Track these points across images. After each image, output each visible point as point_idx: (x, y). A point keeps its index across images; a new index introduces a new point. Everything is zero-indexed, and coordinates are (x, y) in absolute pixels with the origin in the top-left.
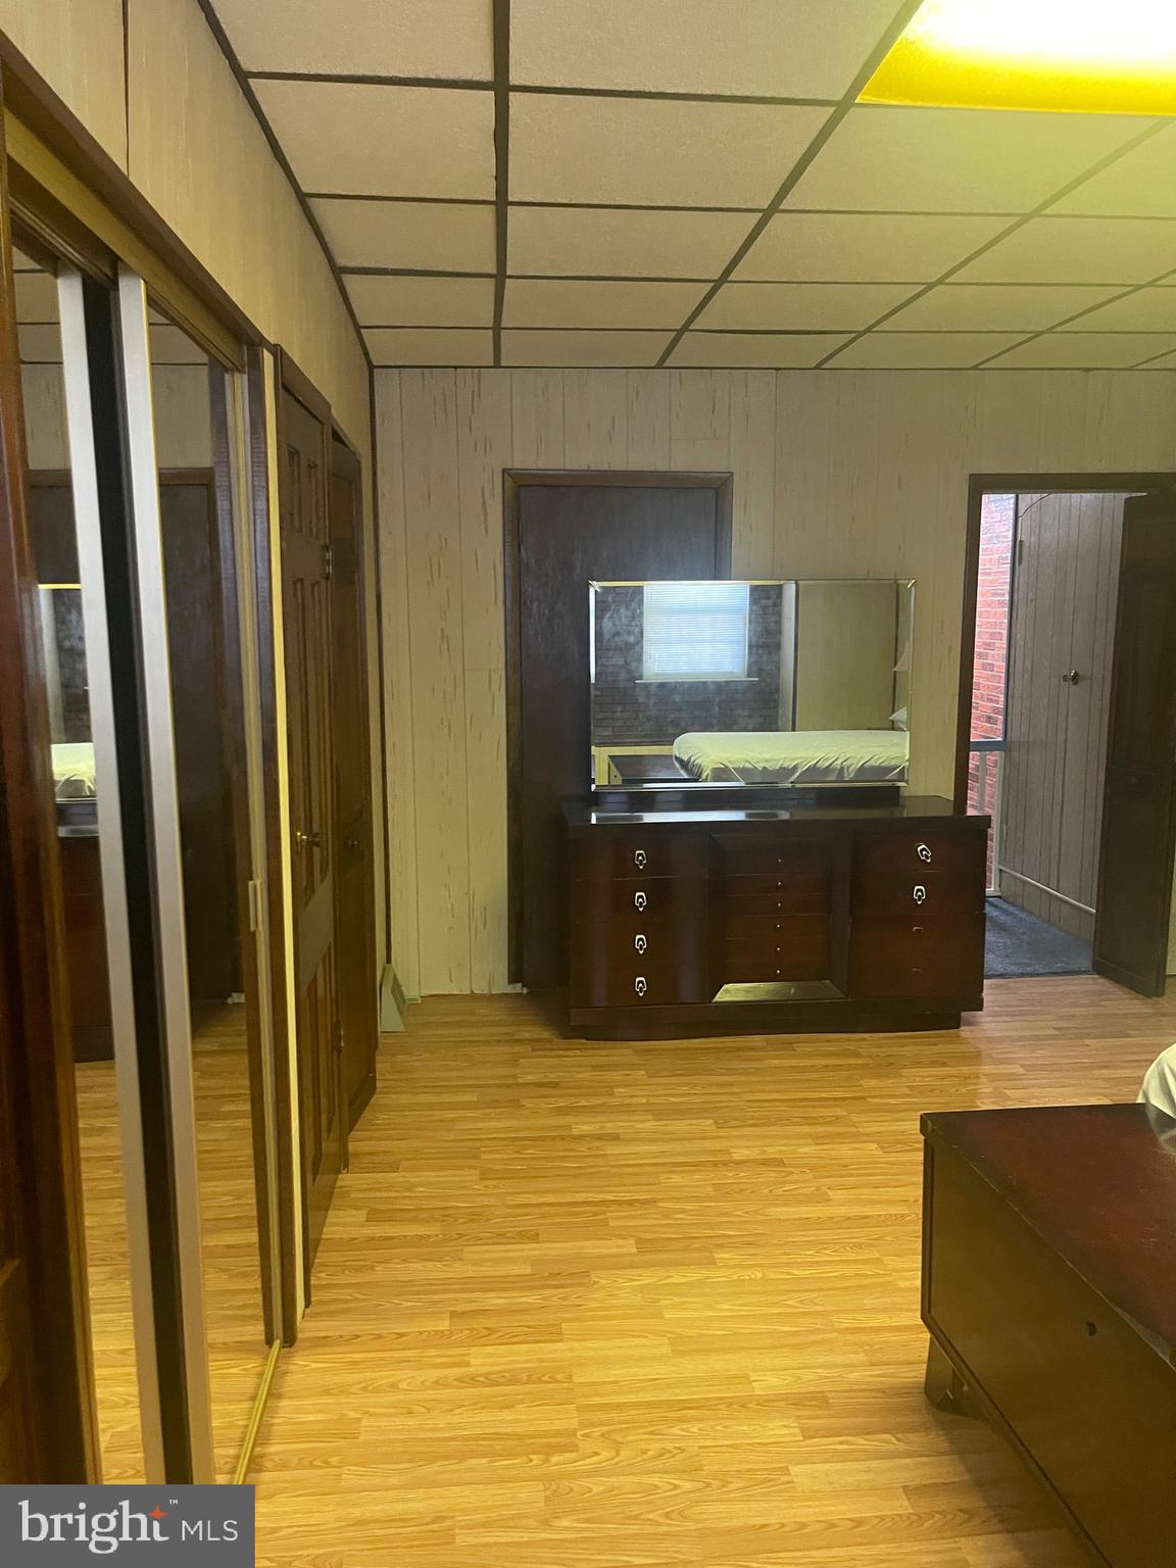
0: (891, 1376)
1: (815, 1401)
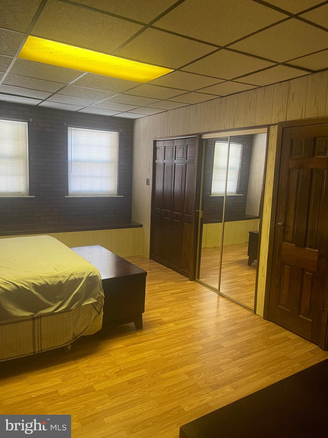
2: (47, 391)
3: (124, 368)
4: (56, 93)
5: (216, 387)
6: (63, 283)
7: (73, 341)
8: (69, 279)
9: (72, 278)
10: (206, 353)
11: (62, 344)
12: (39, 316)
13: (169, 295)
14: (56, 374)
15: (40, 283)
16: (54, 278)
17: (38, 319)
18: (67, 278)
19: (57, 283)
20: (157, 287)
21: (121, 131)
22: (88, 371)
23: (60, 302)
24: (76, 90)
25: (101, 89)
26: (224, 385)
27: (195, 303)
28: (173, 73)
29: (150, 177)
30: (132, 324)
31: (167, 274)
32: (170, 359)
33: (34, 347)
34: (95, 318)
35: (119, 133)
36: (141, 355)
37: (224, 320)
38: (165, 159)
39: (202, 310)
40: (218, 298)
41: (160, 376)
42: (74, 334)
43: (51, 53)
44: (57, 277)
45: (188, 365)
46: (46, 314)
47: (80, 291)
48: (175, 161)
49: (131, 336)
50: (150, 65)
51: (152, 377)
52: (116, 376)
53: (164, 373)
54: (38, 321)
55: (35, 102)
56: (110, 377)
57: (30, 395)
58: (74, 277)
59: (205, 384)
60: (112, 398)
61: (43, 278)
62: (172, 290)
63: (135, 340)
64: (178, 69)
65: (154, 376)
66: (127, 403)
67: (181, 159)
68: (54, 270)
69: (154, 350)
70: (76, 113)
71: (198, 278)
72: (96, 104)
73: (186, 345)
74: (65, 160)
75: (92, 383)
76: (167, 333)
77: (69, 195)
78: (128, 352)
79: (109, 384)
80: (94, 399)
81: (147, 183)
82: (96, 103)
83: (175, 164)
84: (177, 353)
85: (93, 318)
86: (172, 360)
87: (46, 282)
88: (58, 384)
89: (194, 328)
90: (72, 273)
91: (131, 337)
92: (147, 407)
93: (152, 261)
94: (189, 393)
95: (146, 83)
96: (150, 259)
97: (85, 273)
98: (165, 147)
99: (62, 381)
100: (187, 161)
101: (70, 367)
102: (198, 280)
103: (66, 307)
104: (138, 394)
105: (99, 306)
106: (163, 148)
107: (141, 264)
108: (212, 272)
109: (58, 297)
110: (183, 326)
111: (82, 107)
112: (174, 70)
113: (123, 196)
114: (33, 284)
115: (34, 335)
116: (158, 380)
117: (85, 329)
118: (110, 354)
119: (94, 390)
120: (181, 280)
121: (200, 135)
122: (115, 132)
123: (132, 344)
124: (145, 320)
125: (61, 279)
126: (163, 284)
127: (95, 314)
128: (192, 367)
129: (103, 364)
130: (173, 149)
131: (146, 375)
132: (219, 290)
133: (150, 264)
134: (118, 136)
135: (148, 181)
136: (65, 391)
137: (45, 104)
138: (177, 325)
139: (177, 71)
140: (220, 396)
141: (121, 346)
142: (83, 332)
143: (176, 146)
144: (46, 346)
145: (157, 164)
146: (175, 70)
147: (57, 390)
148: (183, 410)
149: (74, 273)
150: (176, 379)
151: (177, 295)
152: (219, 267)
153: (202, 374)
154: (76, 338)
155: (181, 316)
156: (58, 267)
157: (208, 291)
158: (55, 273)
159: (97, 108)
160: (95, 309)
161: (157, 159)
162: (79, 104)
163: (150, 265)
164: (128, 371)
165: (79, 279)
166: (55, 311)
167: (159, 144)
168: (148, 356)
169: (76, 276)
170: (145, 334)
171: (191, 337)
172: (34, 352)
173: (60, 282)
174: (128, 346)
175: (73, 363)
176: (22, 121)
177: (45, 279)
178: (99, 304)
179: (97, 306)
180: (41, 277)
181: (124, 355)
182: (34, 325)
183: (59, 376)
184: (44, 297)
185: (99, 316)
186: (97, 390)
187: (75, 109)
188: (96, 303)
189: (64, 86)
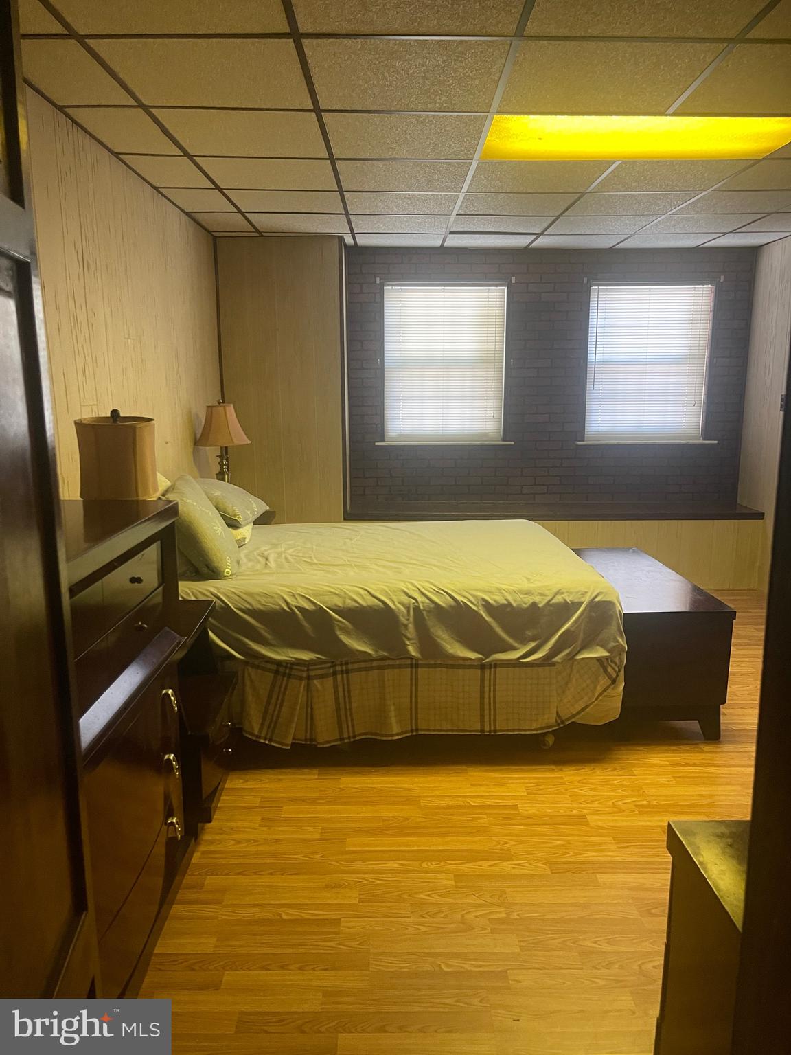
2: (498, 803)
4: (561, 215)
6: (542, 607)
7: (554, 729)
8: (553, 601)
9: (559, 599)
12: (493, 663)
14: (517, 778)
15: (495, 601)
16: (522, 594)
17: (490, 668)
18: (548, 598)
19: (529, 604)
21: (722, 281)
22: (582, 790)
23: (533, 644)
24: (603, 202)
25: (657, 189)
30: (694, 725)
33: (482, 721)
34: (605, 690)
35: (714, 287)
36: (703, 790)
42: (560, 713)
43: (540, 139)
44: (528, 593)
46: (506, 663)
47: (574, 629)
49: (688, 748)
52: (637, 812)
54: (490, 673)
55: (522, 241)
56: (623, 811)
57: (468, 800)
58: (563, 597)
60: (619, 845)
61: (503, 592)
63: (695, 757)
66: (653, 863)
68: (525, 580)
70: (612, 250)
72: (656, 225)
74: (582, 362)
75: (585, 811)
77: (586, 439)
78: (674, 777)
79: (620, 821)
80: (586, 838)
81: (782, 406)
82: (654, 223)
85: (599, 689)
87: (507, 600)
90: (558, 590)
91: (688, 750)
97: (586, 592)
101: (547, 775)
103: (544, 656)
105: (613, 665)
109: (529, 633)
111: (622, 236)
113: (716, 442)
114: (484, 600)
115: (482, 698)
117: (583, 709)
118: (632, 771)
119: (587, 824)
122: (705, 286)
123: (687, 765)
125: (537, 599)
127: (604, 681)
129: (614, 785)
134: (713, 295)
135: (783, 400)
136: (531, 810)
137: (542, 242)
141: (662, 763)
142: (578, 713)
144: (504, 725)
147: (517, 805)
149: (565, 591)
154: (563, 722)
156: (534, 575)
158: (526, 585)
159: (657, 232)
160: (605, 671)
162: (616, 232)
164: (668, 809)
165: (573, 603)
166: (524, 658)
168: (719, 795)
169: (568, 596)
170: (722, 752)
172: (482, 731)
173: (534, 604)
174: (678, 765)
175: (554, 770)
176: (496, 286)
177: (506, 594)
178: (616, 664)
179: (611, 666)
180: (499, 589)
181: (663, 780)
182: (482, 680)
183: (524, 783)
184: (503, 628)
185: (613, 689)
186: (592, 824)
187: (607, 243)
188: (607, 659)
189: (576, 198)
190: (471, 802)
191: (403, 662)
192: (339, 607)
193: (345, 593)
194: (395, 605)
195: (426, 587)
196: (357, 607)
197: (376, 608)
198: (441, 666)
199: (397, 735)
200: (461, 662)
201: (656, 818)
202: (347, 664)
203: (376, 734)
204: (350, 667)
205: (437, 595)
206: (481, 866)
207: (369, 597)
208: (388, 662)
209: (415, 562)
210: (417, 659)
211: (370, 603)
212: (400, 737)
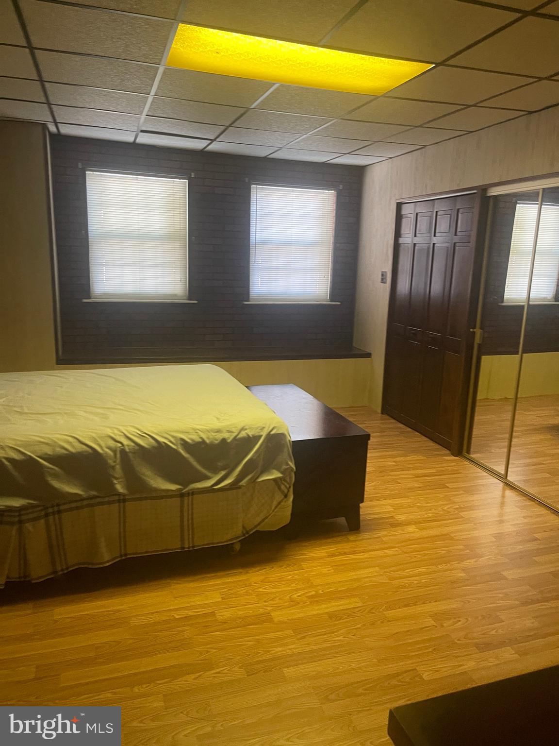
0: (374, 534)
1: (395, 525)
2: (198, 612)
3: (322, 591)
4: (230, 126)
5: (486, 646)
6: (230, 442)
7: (242, 538)
8: (238, 437)
9: (243, 434)
10: (472, 585)
11: (225, 540)
12: (191, 492)
13: (411, 478)
15: (193, 440)
16: (214, 432)
17: (189, 496)
18: (235, 434)
19: (219, 441)
20: (390, 463)
21: (341, 188)
22: (265, 589)
23: (223, 473)
24: (262, 118)
25: (303, 113)
26: (502, 644)
27: (458, 495)
28: (433, 71)
29: (388, 269)
30: (342, 520)
31: (412, 441)
32: (404, 587)
33: (182, 540)
34: (279, 503)
35: (336, 193)
36: (352, 575)
37: (510, 530)
38: (415, 236)
39: (471, 508)
40: (504, 490)
41: (385, 612)
42: (245, 525)
43: (218, 53)
44: (219, 431)
45: (436, 601)
46: (202, 490)
47: (255, 458)
48: (435, 240)
49: (339, 539)
50: (389, 59)
51: (370, 612)
52: (309, 603)
53: (391, 610)
54: (189, 500)
55: (199, 145)
56: (299, 603)
57: (172, 613)
58: (246, 433)
59: (465, 638)
60: (299, 637)
61: (198, 431)
62: (416, 468)
63: (345, 546)
64: (442, 63)
65: (373, 611)
66: (324, 649)
67: (445, 234)
68: (215, 419)
69: (377, 569)
70: (266, 159)
71: (468, 452)
72: (298, 142)
73: (434, 567)
74: (246, 241)
75: (269, 609)
76: (403, 542)
77: (251, 300)
78: (332, 566)
79: (298, 613)
80: (272, 635)
81: (382, 279)
82: (298, 140)
83: (434, 244)
84: (417, 578)
85: (275, 503)
86: (406, 590)
87: (201, 438)
88: (216, 602)
89: (452, 539)
90: (242, 426)
91: (339, 542)
92: (357, 661)
93: (386, 416)
94: (434, 649)
95: (384, 96)
96: (382, 413)
97: (264, 428)
98: (417, 214)
99: (223, 599)
100: (456, 239)
101: (237, 578)
102: (467, 454)
103: (232, 482)
104: (344, 637)
105: (286, 484)
106: (413, 216)
107: (366, 421)
108: (496, 443)
109: (219, 464)
110: (431, 532)
111: (274, 148)
112: (434, 65)
113: (339, 303)
114: (182, 439)
115: (182, 521)
116: (379, 620)
117: (263, 520)
118: (301, 565)
119: (271, 620)
120: (435, 453)
121: (484, 189)
122: (330, 192)
123: (340, 553)
124: (364, 516)
125: (226, 435)
126: (402, 458)
127: (279, 497)
128: (442, 606)
129: (288, 580)
130: (431, 217)
131: (361, 608)
132: (505, 475)
133: (383, 421)
134: (335, 198)
135: (383, 275)
136: (226, 615)
137: (215, 147)
138: (421, 529)
139: (441, 67)
140: (492, 664)
141: (321, 555)
142: (259, 524)
143: (437, 212)
144: (202, 541)
145: (402, 245)
146: (437, 65)
147: (214, 612)
148: (421, 677)
149: (247, 427)
150: (413, 622)
151: (426, 478)
152: (507, 436)
153: (460, 621)
154: (247, 533)
155: (431, 515)
156: (222, 415)
157: (485, 476)
158: (217, 425)
159: (299, 148)
160: (279, 488)
161: (403, 236)
162: (269, 144)
163: (381, 423)
164: (331, 596)
165: (254, 437)
166: (216, 486)
167: (407, 210)
168: (365, 578)
169: (250, 431)
170: (363, 539)
171: (444, 554)
172: (183, 548)
173: (224, 440)
174: (333, 555)
175: (241, 573)
176: (179, 178)
177: (200, 433)
178: (287, 482)
179: (283, 484)
180: (194, 429)
181: (325, 570)
182: (182, 507)
183: (218, 589)
184: (199, 462)
185: (285, 502)
186: (276, 620)
187: (262, 152)
188: (281, 479)
189: (242, 112)
190: (175, 615)
191: (112, 498)
192: (49, 455)
193: (55, 442)
194: (103, 450)
195: (131, 431)
196: (66, 454)
197: (85, 454)
198: (146, 498)
199: (108, 562)
200: (164, 494)
201: (323, 606)
202: (58, 505)
203: (89, 564)
204: (62, 508)
205: (141, 438)
206: (187, 681)
207: (77, 444)
208: (98, 500)
209: (121, 408)
210: (124, 495)
211: (79, 450)
212: (110, 563)
